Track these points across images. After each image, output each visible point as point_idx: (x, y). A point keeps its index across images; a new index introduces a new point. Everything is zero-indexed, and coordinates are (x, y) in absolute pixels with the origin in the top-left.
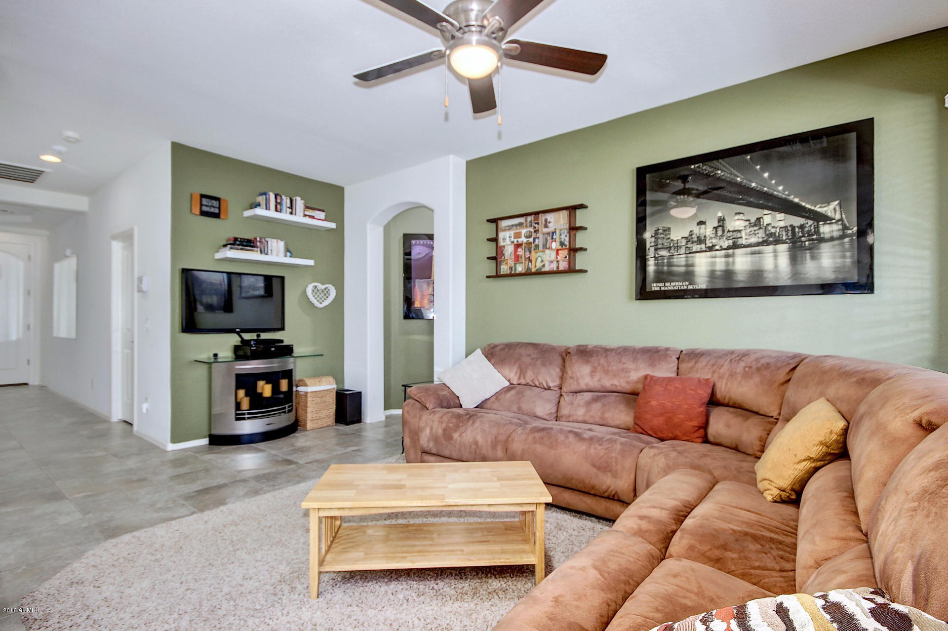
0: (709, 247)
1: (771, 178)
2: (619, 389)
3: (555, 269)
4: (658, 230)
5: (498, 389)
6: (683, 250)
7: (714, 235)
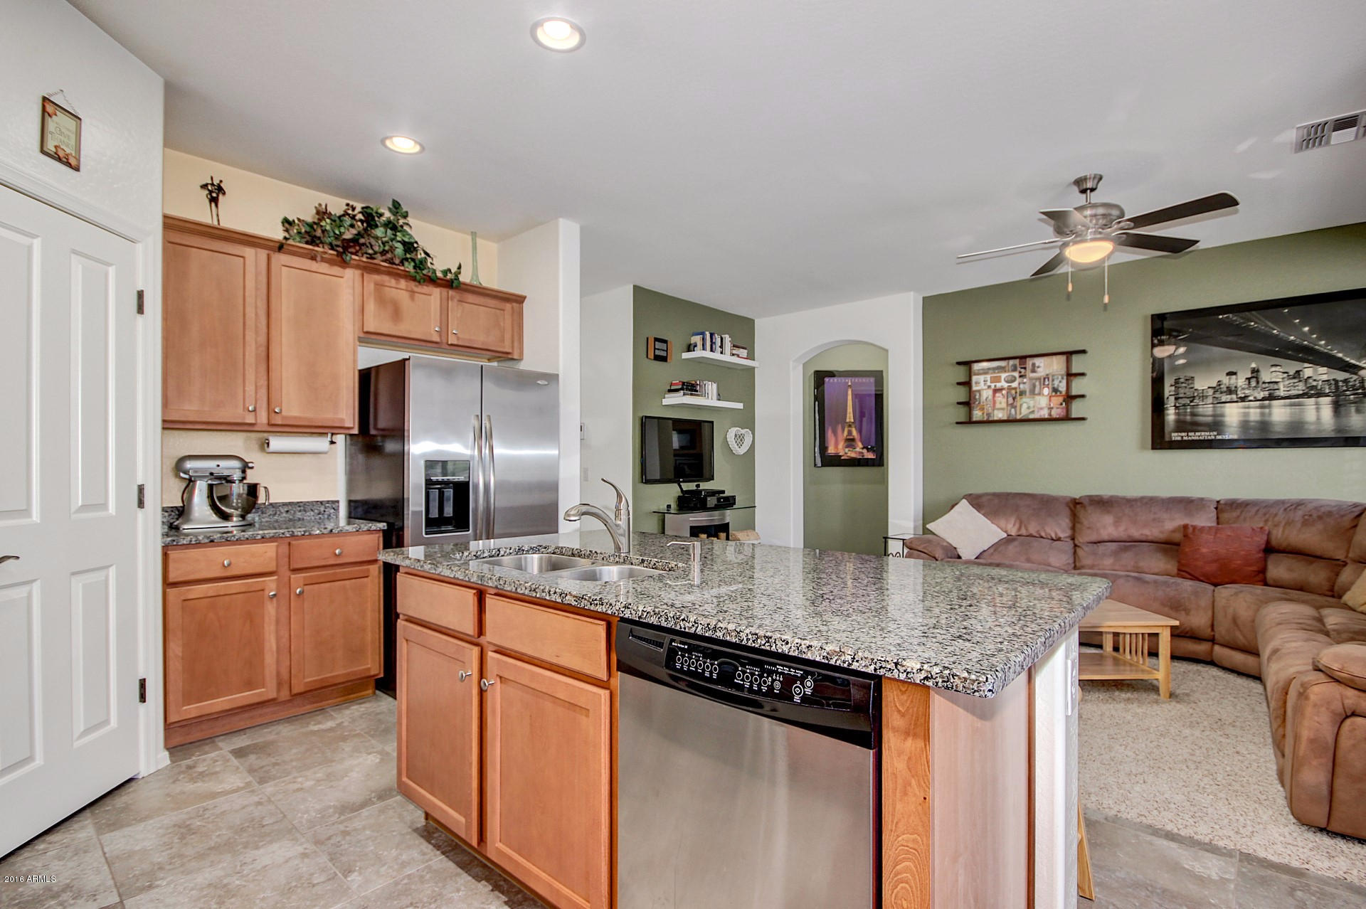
0: (1240, 398)
1: (1311, 332)
2: (1150, 538)
3: (1046, 416)
4: (1179, 379)
5: (996, 540)
6: (1210, 400)
7: (1247, 386)
